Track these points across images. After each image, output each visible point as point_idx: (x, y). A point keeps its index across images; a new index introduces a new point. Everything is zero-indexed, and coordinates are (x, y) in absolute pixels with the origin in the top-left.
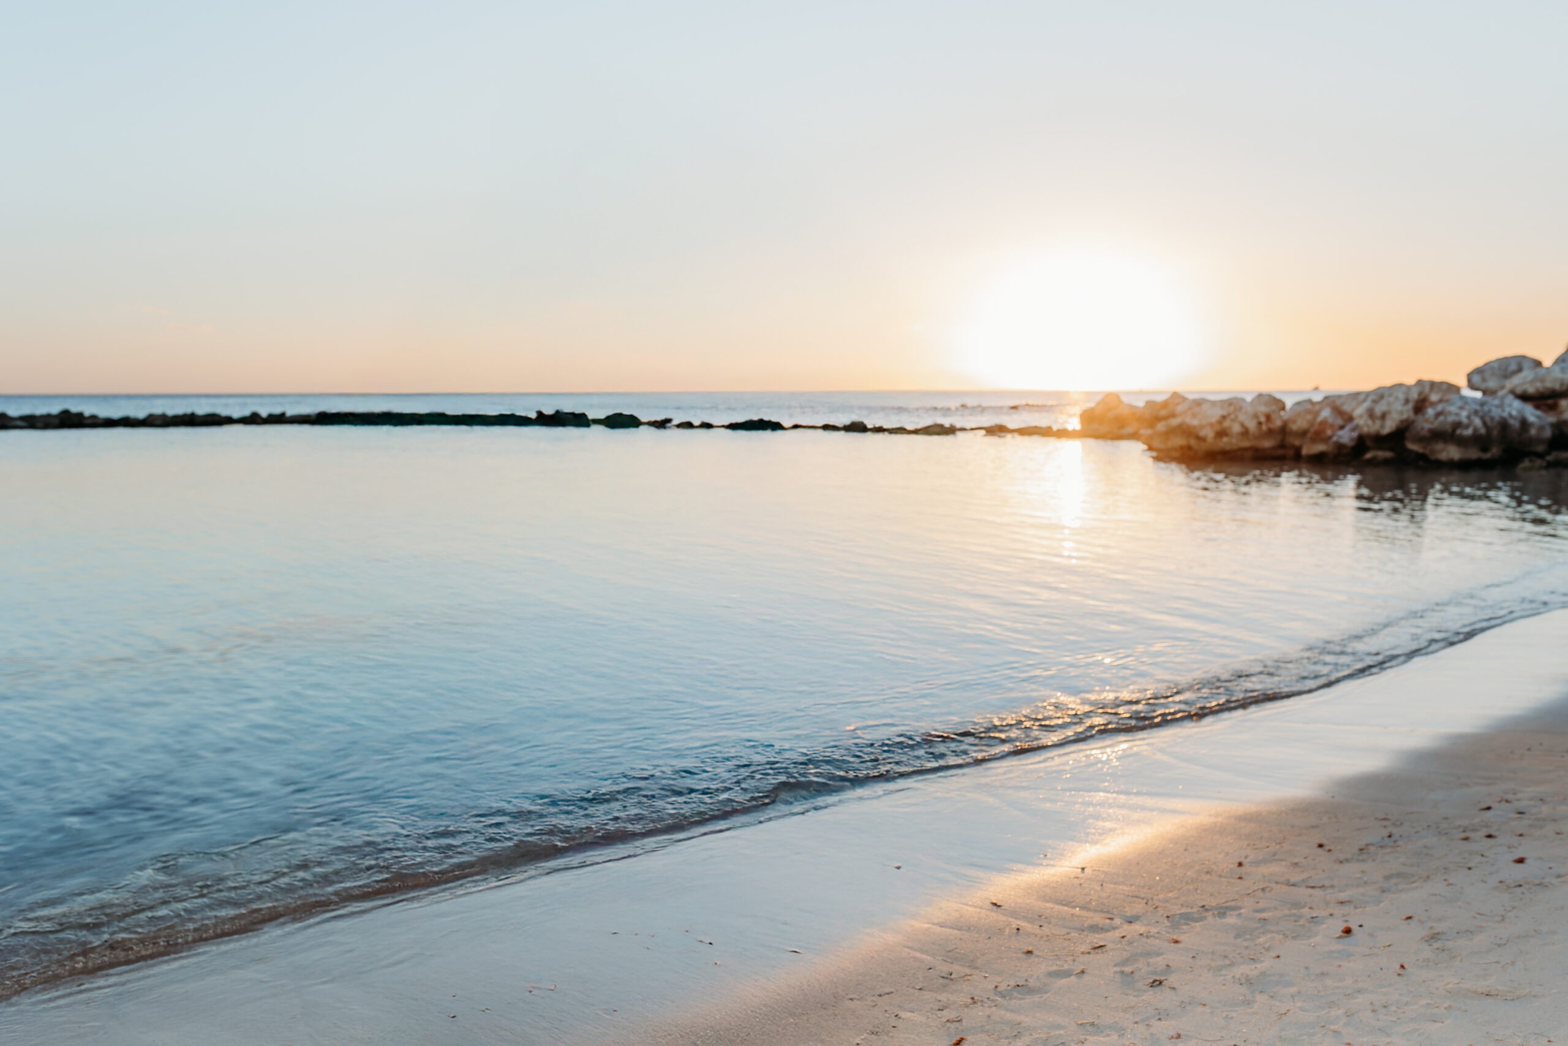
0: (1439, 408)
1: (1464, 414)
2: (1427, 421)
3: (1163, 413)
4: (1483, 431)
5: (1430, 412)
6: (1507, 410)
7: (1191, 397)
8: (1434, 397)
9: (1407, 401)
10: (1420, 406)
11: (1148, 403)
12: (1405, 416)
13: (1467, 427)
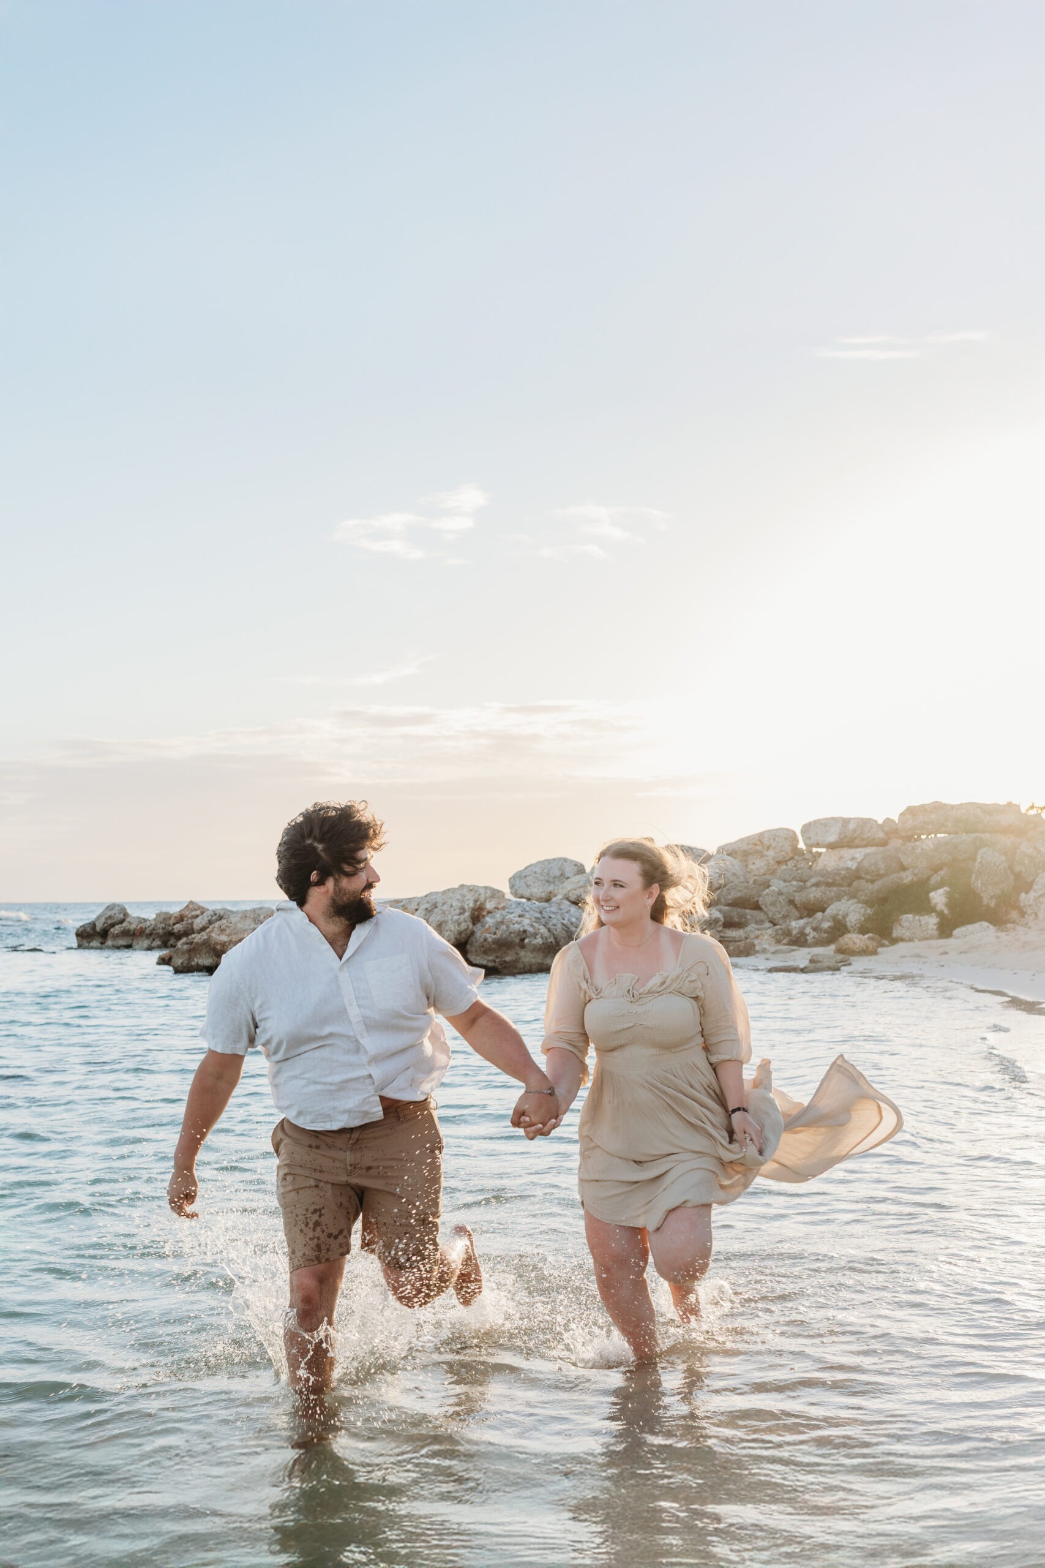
0: (498, 916)
1: (526, 922)
2: (488, 931)
3: (178, 928)
4: (552, 939)
5: (489, 921)
6: (567, 916)
7: (211, 908)
8: (489, 906)
9: (463, 910)
10: (477, 915)
11: (158, 915)
12: (463, 927)
13: (535, 935)
